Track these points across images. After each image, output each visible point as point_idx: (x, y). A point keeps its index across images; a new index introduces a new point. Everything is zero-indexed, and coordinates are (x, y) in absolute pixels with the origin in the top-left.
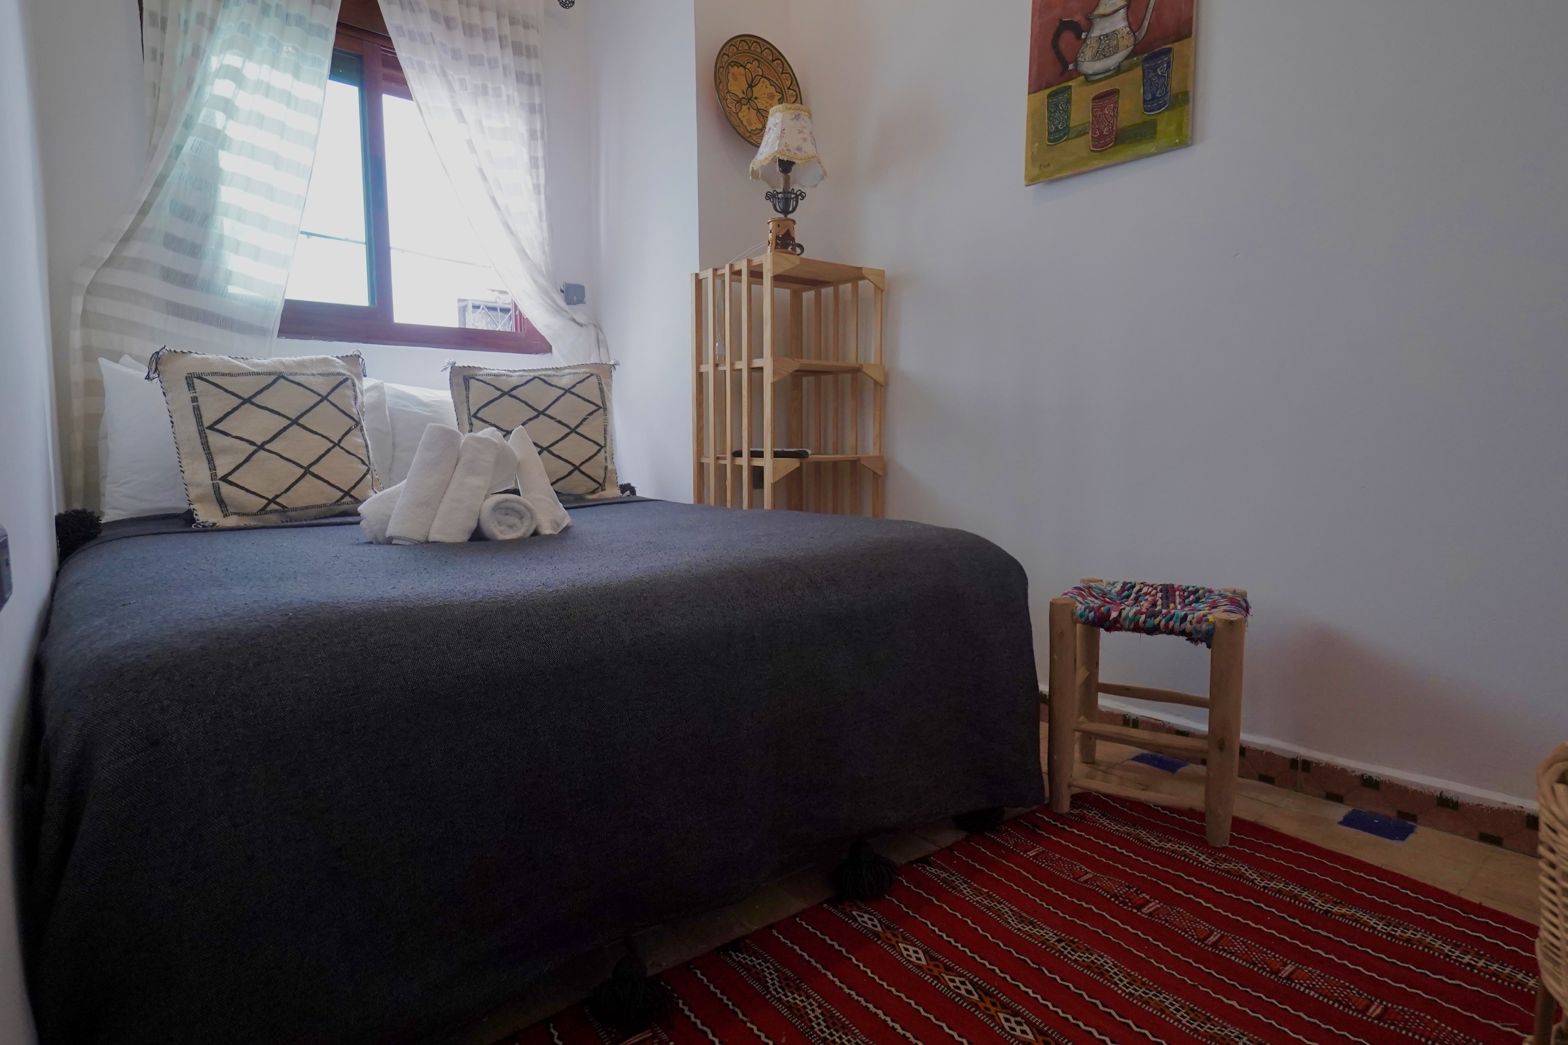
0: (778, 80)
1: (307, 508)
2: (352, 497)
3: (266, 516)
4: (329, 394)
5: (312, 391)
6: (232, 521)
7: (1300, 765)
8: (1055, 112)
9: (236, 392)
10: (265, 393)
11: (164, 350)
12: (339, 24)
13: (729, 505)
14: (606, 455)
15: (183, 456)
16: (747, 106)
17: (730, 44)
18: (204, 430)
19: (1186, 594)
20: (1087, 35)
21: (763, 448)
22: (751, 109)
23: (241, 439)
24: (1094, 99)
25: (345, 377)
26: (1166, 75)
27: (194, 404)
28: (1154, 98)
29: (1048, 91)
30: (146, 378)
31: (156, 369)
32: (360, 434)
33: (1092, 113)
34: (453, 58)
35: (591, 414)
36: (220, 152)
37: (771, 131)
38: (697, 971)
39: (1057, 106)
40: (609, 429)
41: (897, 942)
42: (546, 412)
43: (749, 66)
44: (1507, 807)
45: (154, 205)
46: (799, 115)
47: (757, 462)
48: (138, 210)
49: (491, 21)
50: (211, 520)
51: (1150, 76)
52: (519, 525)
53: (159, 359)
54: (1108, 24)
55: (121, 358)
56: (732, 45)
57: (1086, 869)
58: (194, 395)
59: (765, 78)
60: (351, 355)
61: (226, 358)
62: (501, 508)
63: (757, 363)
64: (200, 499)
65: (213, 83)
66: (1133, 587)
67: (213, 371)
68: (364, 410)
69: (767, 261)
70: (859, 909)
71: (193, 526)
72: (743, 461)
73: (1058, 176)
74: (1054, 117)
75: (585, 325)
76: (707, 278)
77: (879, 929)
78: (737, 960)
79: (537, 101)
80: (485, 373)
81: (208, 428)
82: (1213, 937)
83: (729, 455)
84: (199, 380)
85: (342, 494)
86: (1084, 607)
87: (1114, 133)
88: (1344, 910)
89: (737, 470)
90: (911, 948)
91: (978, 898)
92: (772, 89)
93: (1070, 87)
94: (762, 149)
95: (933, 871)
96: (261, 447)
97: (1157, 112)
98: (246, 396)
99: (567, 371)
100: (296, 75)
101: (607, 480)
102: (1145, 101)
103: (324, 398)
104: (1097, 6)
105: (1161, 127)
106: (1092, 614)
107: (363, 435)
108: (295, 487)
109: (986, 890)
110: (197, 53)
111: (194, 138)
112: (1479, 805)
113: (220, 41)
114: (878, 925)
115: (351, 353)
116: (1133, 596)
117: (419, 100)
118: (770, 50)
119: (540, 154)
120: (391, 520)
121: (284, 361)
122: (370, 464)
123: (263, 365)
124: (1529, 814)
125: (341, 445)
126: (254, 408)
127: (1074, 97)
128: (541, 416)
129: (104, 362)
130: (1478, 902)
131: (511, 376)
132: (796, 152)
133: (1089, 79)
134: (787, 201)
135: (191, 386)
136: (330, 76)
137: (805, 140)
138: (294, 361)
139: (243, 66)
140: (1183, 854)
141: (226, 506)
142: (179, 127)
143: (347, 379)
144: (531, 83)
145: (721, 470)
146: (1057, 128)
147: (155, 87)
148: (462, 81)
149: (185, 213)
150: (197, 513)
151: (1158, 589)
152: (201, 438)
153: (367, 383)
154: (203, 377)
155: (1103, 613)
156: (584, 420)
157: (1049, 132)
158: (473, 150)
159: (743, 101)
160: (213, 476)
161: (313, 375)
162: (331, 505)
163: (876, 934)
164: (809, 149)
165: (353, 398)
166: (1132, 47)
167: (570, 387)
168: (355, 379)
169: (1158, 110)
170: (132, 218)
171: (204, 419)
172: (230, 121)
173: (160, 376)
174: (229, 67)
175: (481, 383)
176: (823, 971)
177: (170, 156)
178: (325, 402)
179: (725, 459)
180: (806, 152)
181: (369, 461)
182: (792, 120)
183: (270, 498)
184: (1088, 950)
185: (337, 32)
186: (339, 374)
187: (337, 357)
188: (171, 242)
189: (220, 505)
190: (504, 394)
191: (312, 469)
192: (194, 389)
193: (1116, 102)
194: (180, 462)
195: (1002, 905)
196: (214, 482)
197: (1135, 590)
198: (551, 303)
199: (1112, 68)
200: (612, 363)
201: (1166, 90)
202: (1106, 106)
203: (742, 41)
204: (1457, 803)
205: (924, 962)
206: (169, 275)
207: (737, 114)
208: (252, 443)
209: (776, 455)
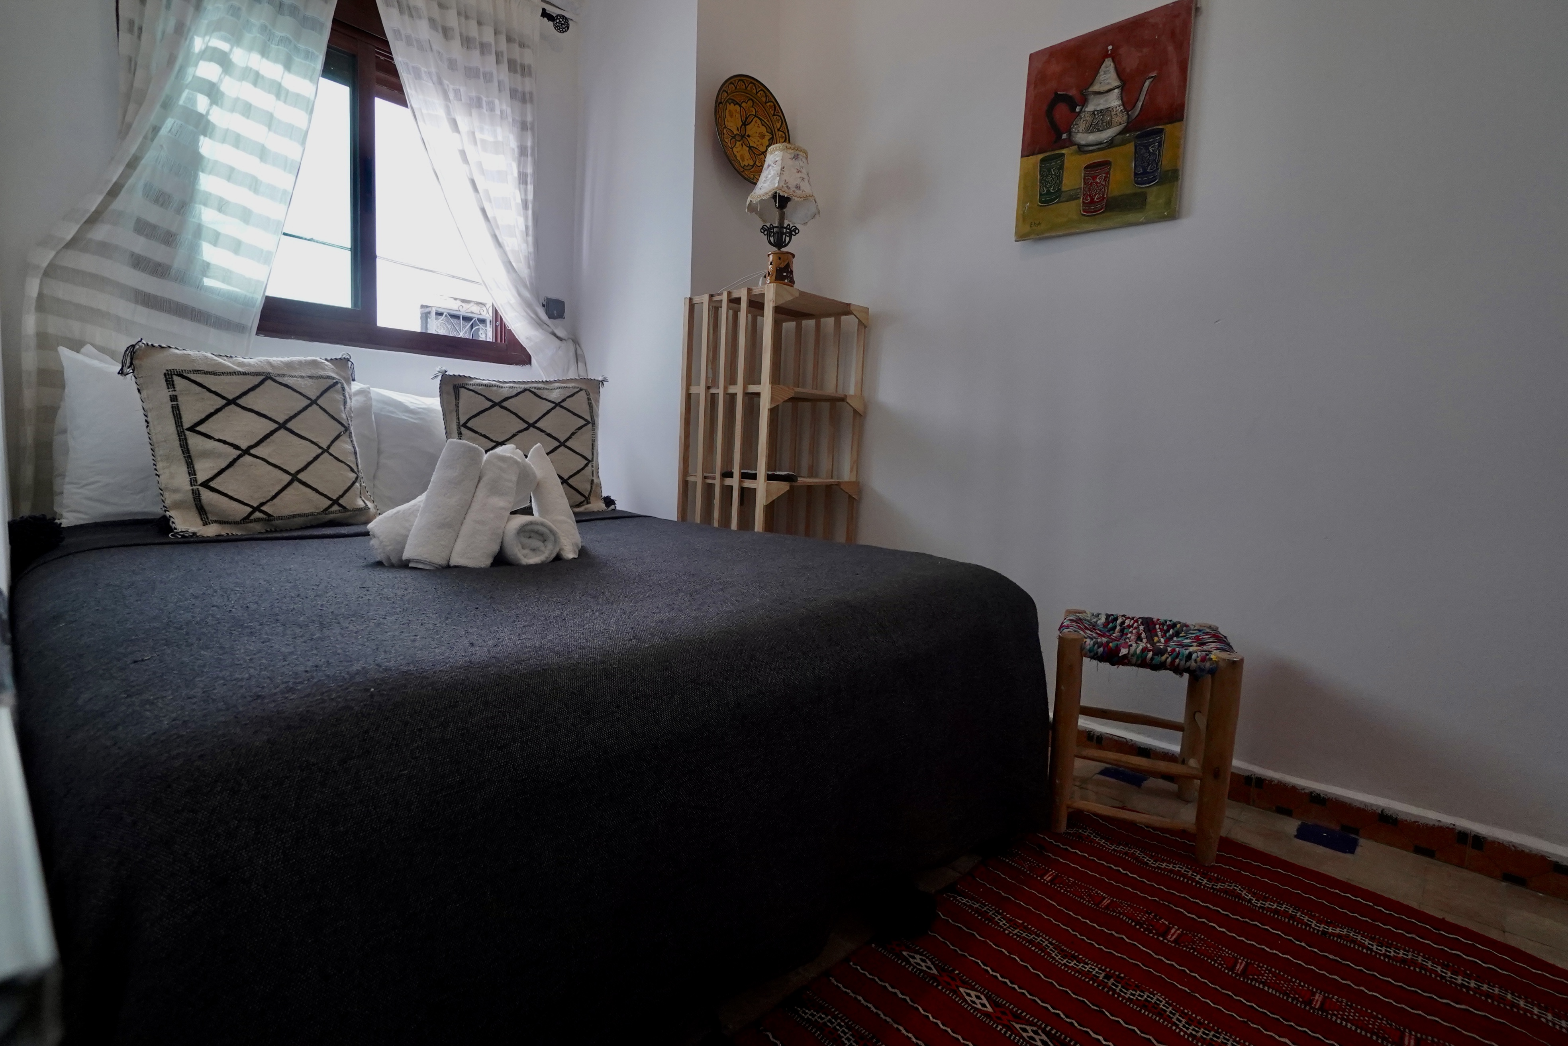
0: (769, 121)
1: (294, 516)
2: (340, 505)
3: (251, 525)
4: (318, 398)
5: (301, 394)
6: (212, 531)
7: (1254, 781)
8: (1047, 176)
9: (220, 392)
10: (251, 394)
11: (140, 344)
12: (335, 21)
13: (716, 524)
14: (593, 469)
15: (159, 459)
16: (741, 142)
17: (729, 82)
18: (183, 431)
19: (1165, 628)
20: (1082, 109)
21: (756, 470)
22: (744, 146)
23: (225, 442)
24: (1086, 168)
25: (335, 381)
26: (1157, 153)
27: (173, 403)
28: (1145, 173)
29: (1041, 156)
30: (119, 373)
31: (131, 364)
32: (349, 440)
33: (1084, 181)
34: (448, 68)
35: (580, 428)
36: (202, 138)
37: (770, 167)
38: (768, 1033)
39: (1049, 171)
40: (596, 444)
41: (958, 987)
42: (537, 425)
43: (744, 105)
44: (1441, 824)
45: (126, 187)
46: (798, 155)
47: (748, 484)
48: (107, 190)
49: (488, 36)
50: (192, 529)
51: (1142, 152)
52: (543, 548)
53: (134, 353)
54: (1102, 101)
55: (82, 347)
56: (731, 83)
57: (1102, 894)
58: (174, 393)
59: (758, 117)
60: (340, 358)
61: (209, 355)
62: (525, 531)
63: (752, 389)
64: (178, 505)
65: (196, 65)
66: (1116, 619)
67: (195, 369)
68: (352, 415)
69: (770, 293)
70: (908, 949)
71: (170, 535)
72: (734, 482)
73: (1048, 235)
74: (1045, 180)
75: (565, 340)
76: (702, 303)
77: (935, 971)
78: (806, 1017)
79: (529, 119)
80: (476, 383)
81: (188, 429)
82: (1239, 965)
83: (718, 475)
84: (179, 378)
85: (330, 502)
86: (1092, 642)
87: (1105, 201)
88: (1338, 931)
89: (727, 491)
90: (973, 993)
91: (1016, 931)
92: (763, 129)
93: (1063, 155)
94: (760, 184)
95: (965, 901)
96: (247, 452)
97: (1147, 185)
98: (231, 397)
99: (557, 385)
100: (288, 66)
101: (592, 494)
102: (1136, 174)
103: (313, 402)
104: (1092, 84)
105: (1151, 199)
106: (1101, 649)
107: (352, 441)
108: (282, 495)
109: (1021, 922)
110: (181, 32)
111: (173, 120)
112: (1415, 822)
113: (206, 22)
114: (932, 967)
115: (340, 357)
116: (1118, 628)
117: (414, 106)
118: (764, 92)
119: (530, 170)
120: (409, 541)
121: (272, 361)
122: (358, 471)
123: (249, 365)
124: (1460, 831)
125: (330, 451)
126: (239, 409)
127: (1066, 164)
128: (531, 429)
129: (65, 353)
130: (1441, 917)
131: (502, 387)
132: (795, 189)
133: (1082, 149)
134: (780, 234)
135: (170, 384)
136: (323, 71)
137: (803, 179)
138: (282, 362)
139: (231, 50)
140: (1178, 873)
141: (206, 514)
142: (158, 107)
143: (337, 383)
144: (524, 100)
145: (709, 489)
146: (1048, 191)
147: (130, 60)
148: (457, 92)
149: (161, 199)
150: (173, 520)
151: (1139, 622)
152: (180, 440)
153: (355, 386)
154: (184, 374)
155: (1112, 649)
156: (573, 434)
157: (1041, 195)
158: (465, 160)
159: (738, 138)
160: (193, 482)
161: (302, 377)
162: (318, 514)
163: (933, 977)
164: (806, 188)
165: (342, 403)
166: (1125, 124)
167: (560, 401)
168: (343, 382)
169: (1148, 184)
170: (100, 198)
171: (184, 419)
172: (214, 107)
173: (135, 372)
174: (215, 49)
175: (471, 392)
176: (895, 1026)
177: (145, 137)
178: (315, 406)
179: (714, 478)
180: (803, 191)
181: (358, 469)
182: (792, 159)
183: (255, 505)
184: (1137, 986)
185: (332, 29)
186: (328, 377)
187: (326, 360)
188: (143, 228)
189: (199, 513)
190: (495, 404)
191: (300, 476)
192: (174, 387)
193: (1108, 173)
194: (154, 465)
195: (1041, 938)
196: (194, 487)
197: (1119, 621)
198: (533, 316)
199: (1105, 141)
200: (600, 379)
201: (1157, 166)
202: (1098, 176)
203: (739, 80)
204: (1396, 819)
205: (990, 1009)
206: (139, 262)
207: (732, 148)
208: (236, 447)
209: (770, 478)
